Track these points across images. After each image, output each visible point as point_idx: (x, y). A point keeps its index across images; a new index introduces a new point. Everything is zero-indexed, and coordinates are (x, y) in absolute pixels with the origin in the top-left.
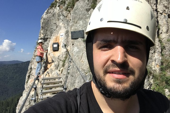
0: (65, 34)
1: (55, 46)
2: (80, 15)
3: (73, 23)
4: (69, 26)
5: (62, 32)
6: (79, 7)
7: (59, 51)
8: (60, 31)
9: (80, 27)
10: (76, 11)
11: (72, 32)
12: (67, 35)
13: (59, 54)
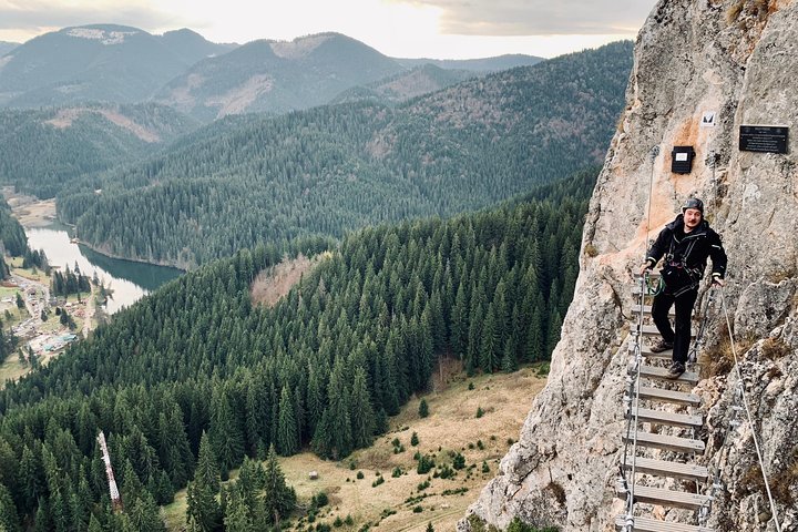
0: (722, 116)
1: (682, 157)
2: (781, 69)
3: (750, 95)
4: (738, 85)
5: (711, 106)
6: (780, 38)
7: (693, 173)
8: (703, 102)
9: (775, 116)
10: (768, 54)
11: (742, 128)
12: (726, 118)
13: (694, 189)
